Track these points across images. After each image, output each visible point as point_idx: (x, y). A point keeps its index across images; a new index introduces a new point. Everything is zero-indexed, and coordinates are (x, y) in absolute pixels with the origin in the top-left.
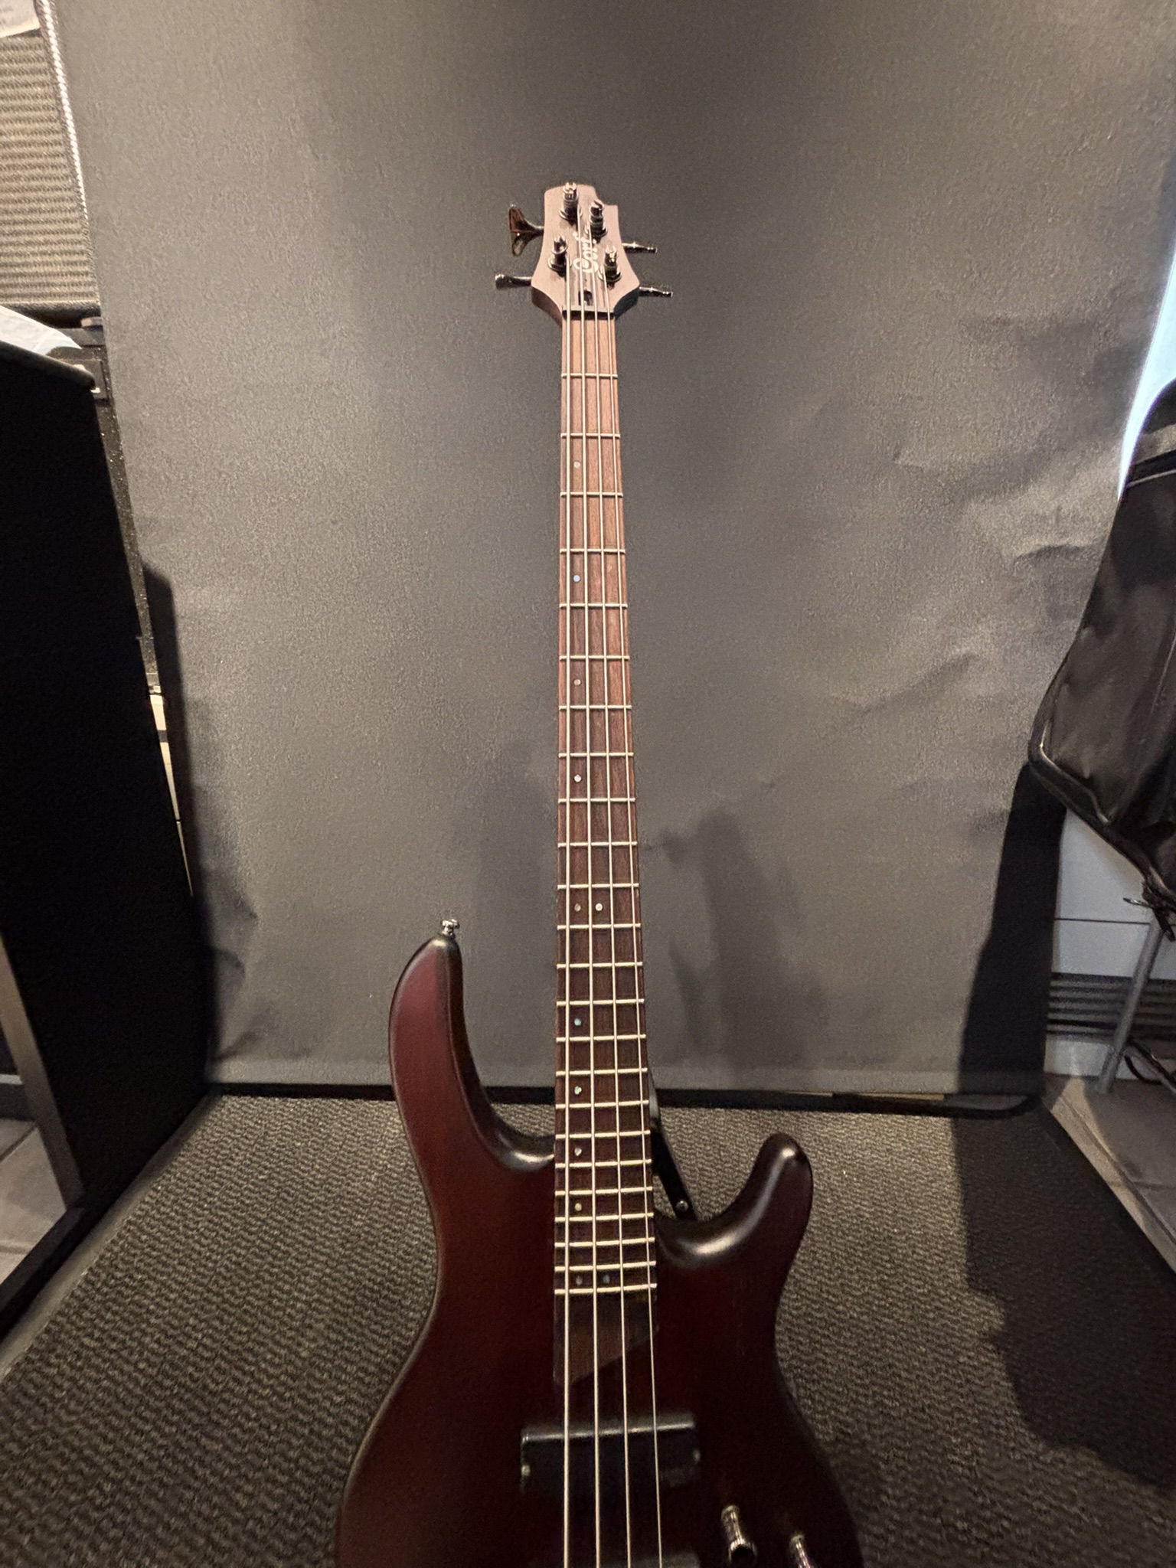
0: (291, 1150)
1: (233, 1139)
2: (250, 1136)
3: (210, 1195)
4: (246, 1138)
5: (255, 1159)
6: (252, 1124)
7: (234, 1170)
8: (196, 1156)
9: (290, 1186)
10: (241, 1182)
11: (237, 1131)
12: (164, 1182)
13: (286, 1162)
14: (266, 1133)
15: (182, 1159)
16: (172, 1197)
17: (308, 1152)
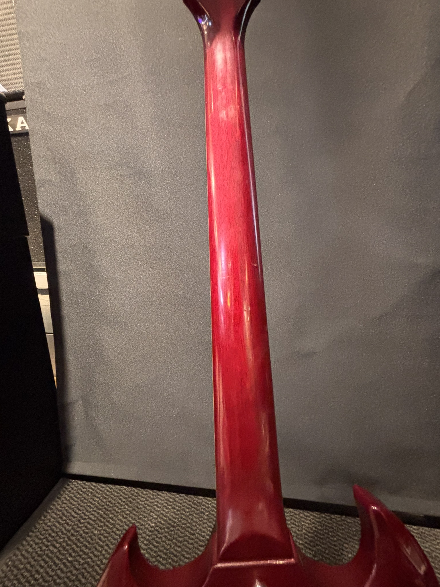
0: (90, 537)
1: (60, 524)
2: (70, 523)
3: (37, 572)
4: (68, 524)
5: (69, 542)
6: (73, 513)
7: (55, 550)
8: (37, 536)
9: (85, 569)
10: (57, 562)
11: (64, 518)
12: (14, 558)
13: (86, 547)
14: (79, 521)
15: (28, 539)
16: (15, 572)
17: (100, 539)
